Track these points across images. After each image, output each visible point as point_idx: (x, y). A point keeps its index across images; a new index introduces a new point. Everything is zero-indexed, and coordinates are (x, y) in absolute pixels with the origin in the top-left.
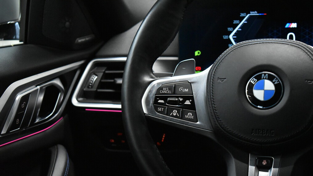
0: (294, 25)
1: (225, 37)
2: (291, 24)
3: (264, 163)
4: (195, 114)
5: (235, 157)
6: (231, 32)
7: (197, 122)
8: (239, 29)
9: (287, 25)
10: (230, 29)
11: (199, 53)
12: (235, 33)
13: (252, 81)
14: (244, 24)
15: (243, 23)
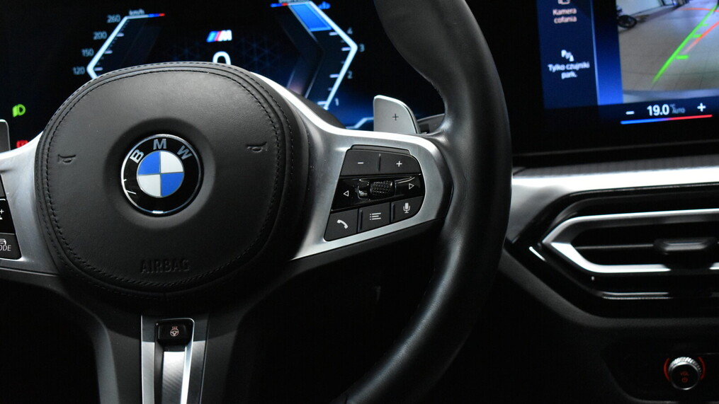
0: (226, 36)
1: (78, 71)
2: (218, 33)
3: (174, 333)
4: (14, 241)
5: (109, 327)
6: (90, 59)
7: (20, 257)
8: (107, 50)
9: (212, 37)
10: (87, 52)
11: (21, 110)
12: (100, 61)
13: (133, 156)
14: (117, 40)
15: (116, 37)
